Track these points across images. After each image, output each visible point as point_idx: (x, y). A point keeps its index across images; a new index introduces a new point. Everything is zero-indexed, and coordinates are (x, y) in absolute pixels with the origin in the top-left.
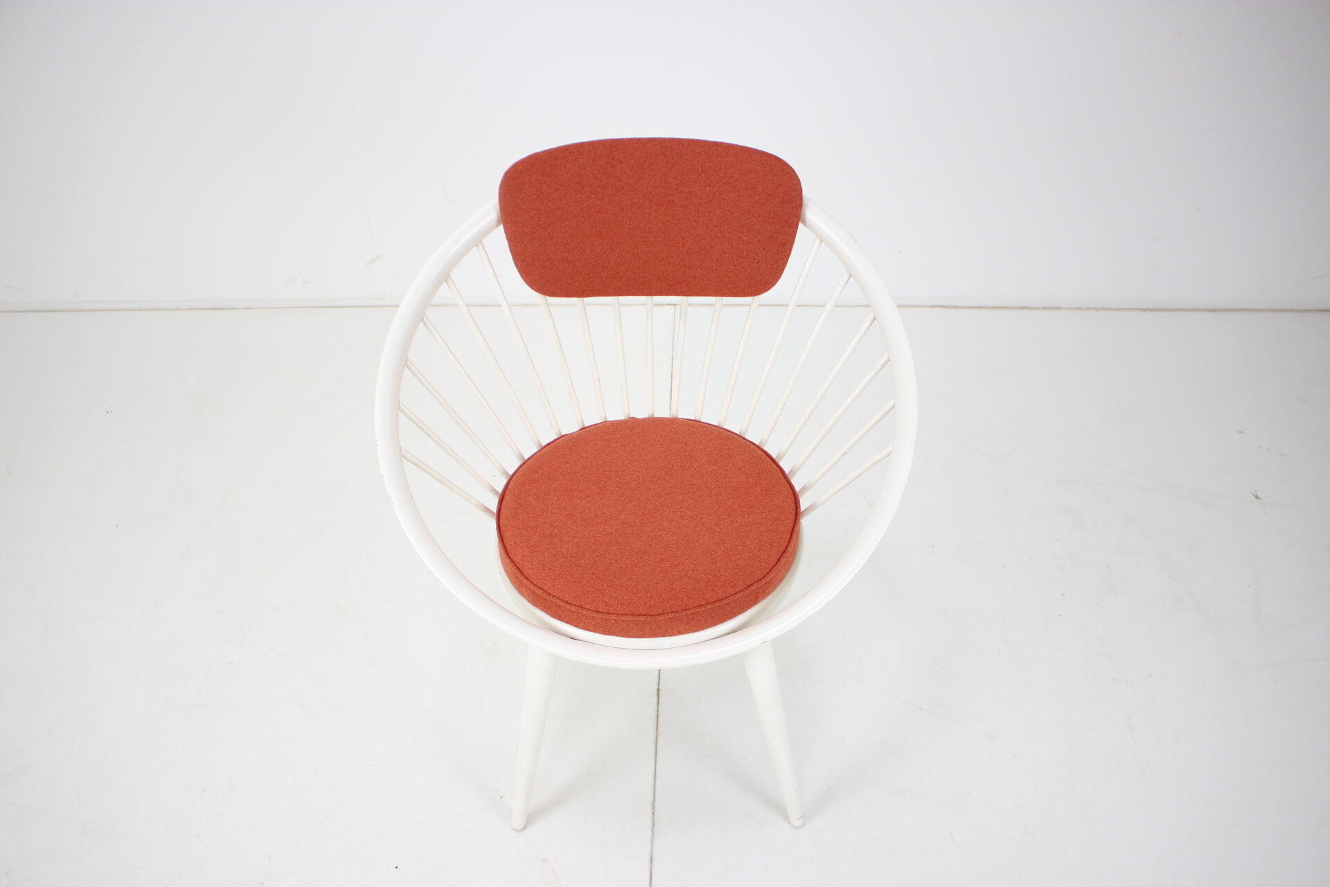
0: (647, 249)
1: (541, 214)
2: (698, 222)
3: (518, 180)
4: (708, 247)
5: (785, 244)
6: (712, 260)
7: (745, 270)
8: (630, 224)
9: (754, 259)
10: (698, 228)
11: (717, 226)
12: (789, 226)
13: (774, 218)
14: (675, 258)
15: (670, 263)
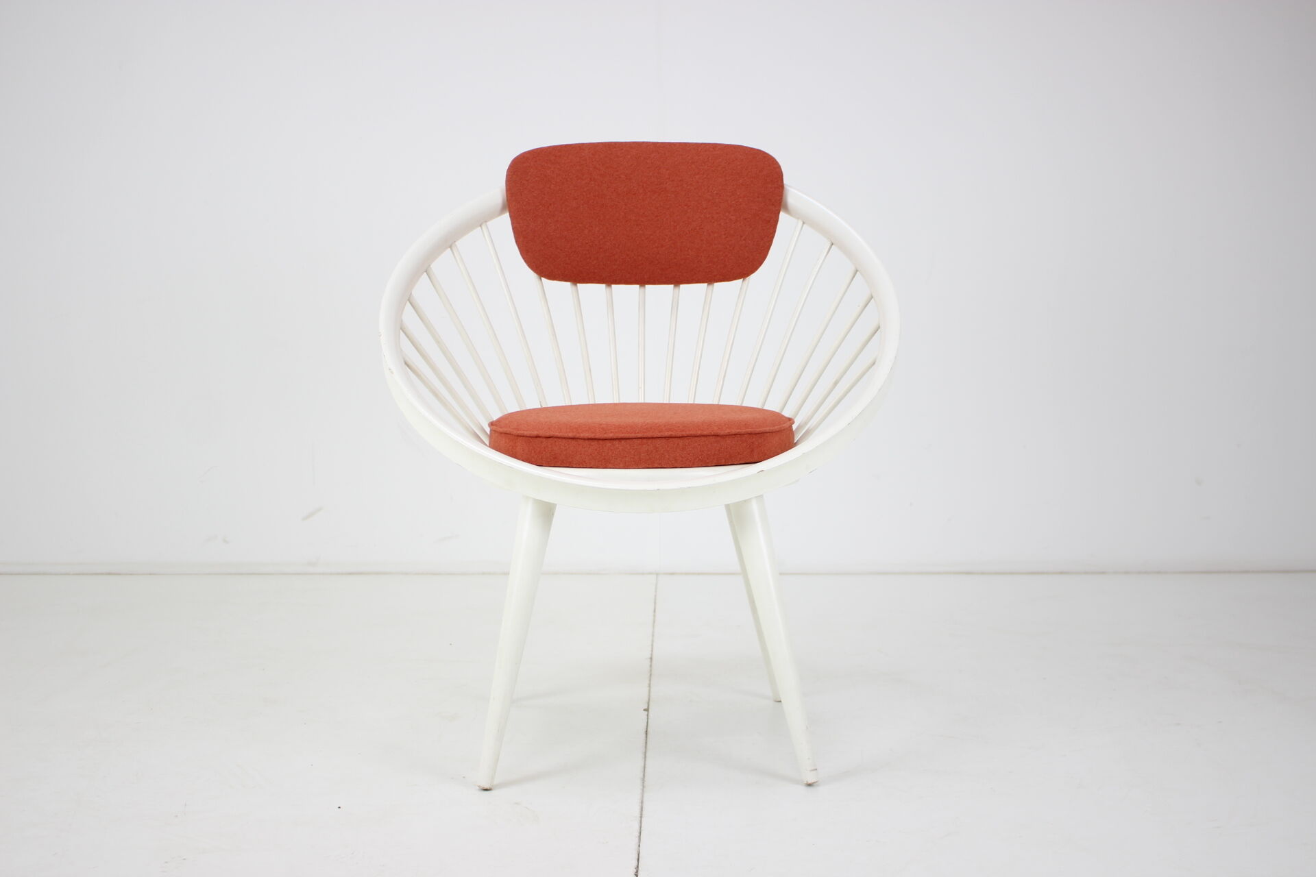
0: (641, 232)
1: (544, 194)
2: (689, 206)
3: (525, 165)
4: (698, 228)
5: (769, 221)
6: (702, 240)
7: (733, 248)
8: (625, 209)
9: (741, 237)
10: (689, 211)
11: (706, 208)
12: (773, 205)
13: (758, 197)
14: (667, 241)
15: (662, 246)
